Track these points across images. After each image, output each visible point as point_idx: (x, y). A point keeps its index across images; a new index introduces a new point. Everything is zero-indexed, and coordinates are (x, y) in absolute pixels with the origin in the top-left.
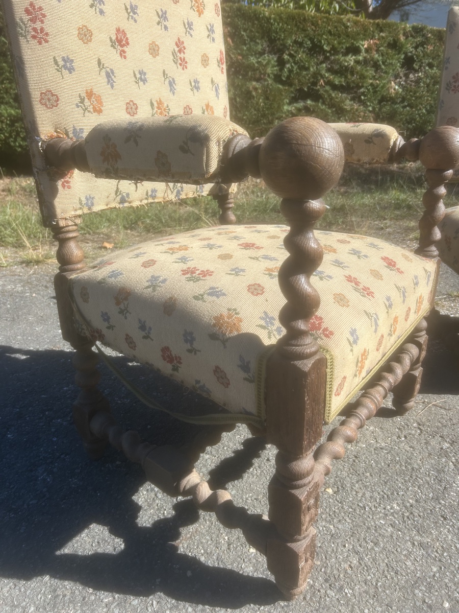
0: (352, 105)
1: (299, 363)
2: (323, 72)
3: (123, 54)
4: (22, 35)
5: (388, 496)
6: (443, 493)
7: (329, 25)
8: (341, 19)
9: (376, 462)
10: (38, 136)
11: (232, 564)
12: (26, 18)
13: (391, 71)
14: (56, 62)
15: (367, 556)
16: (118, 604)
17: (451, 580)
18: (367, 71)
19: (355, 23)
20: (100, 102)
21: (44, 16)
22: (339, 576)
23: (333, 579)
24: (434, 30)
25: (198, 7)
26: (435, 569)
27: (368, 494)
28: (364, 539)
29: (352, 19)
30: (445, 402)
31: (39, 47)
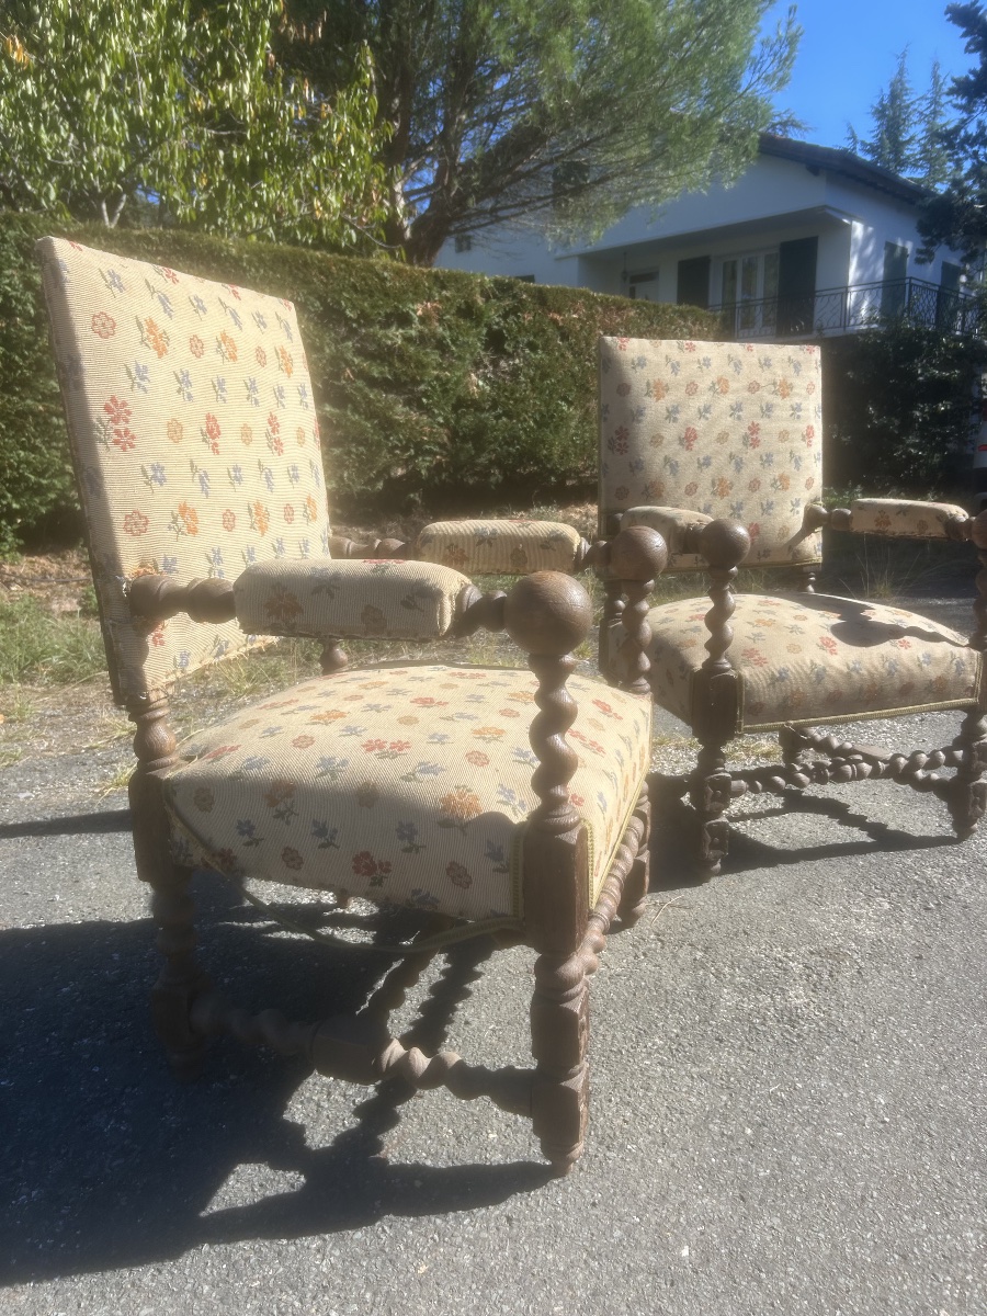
0: (407, 414)
1: (563, 836)
2: (349, 356)
3: (215, 449)
4: (101, 441)
5: (645, 1031)
6: (711, 1012)
7: (351, 275)
8: (372, 266)
9: (618, 994)
10: (121, 575)
11: (472, 1156)
12: (106, 417)
13: (468, 356)
14: (144, 472)
15: (640, 1104)
16: (334, 1245)
17: (747, 1105)
18: (426, 354)
19: (397, 274)
20: (194, 518)
21: (129, 413)
22: (615, 1134)
23: (608, 1139)
24: (530, 288)
25: (286, 365)
26: (725, 1098)
27: (619, 1035)
28: (632, 1087)
29: (391, 265)
30: (683, 899)
31: (123, 455)
